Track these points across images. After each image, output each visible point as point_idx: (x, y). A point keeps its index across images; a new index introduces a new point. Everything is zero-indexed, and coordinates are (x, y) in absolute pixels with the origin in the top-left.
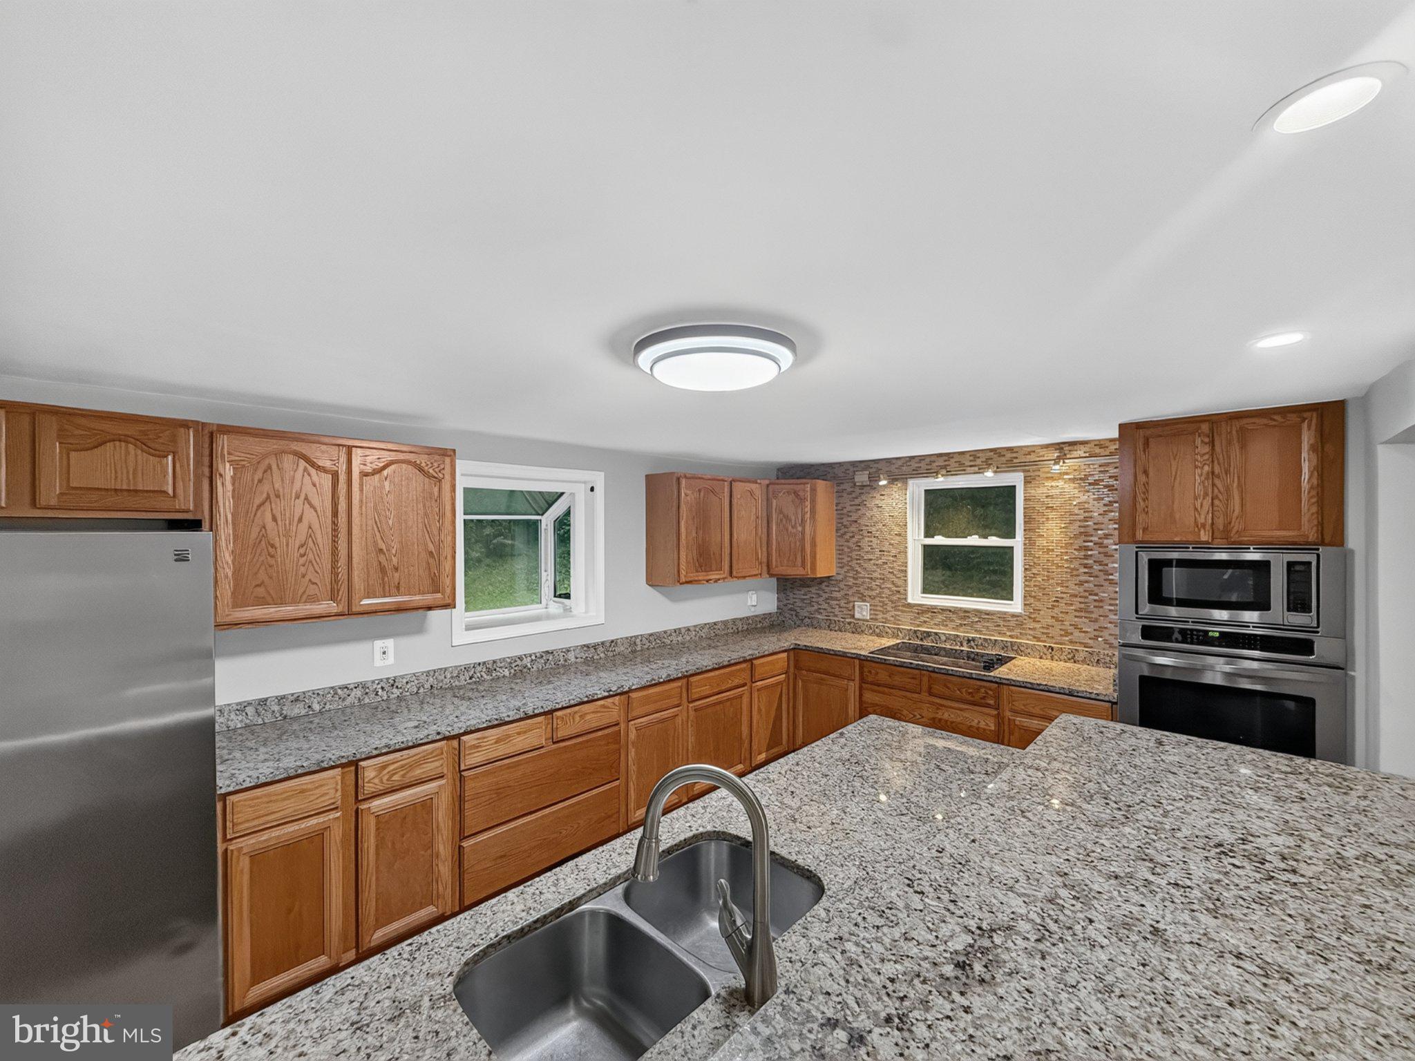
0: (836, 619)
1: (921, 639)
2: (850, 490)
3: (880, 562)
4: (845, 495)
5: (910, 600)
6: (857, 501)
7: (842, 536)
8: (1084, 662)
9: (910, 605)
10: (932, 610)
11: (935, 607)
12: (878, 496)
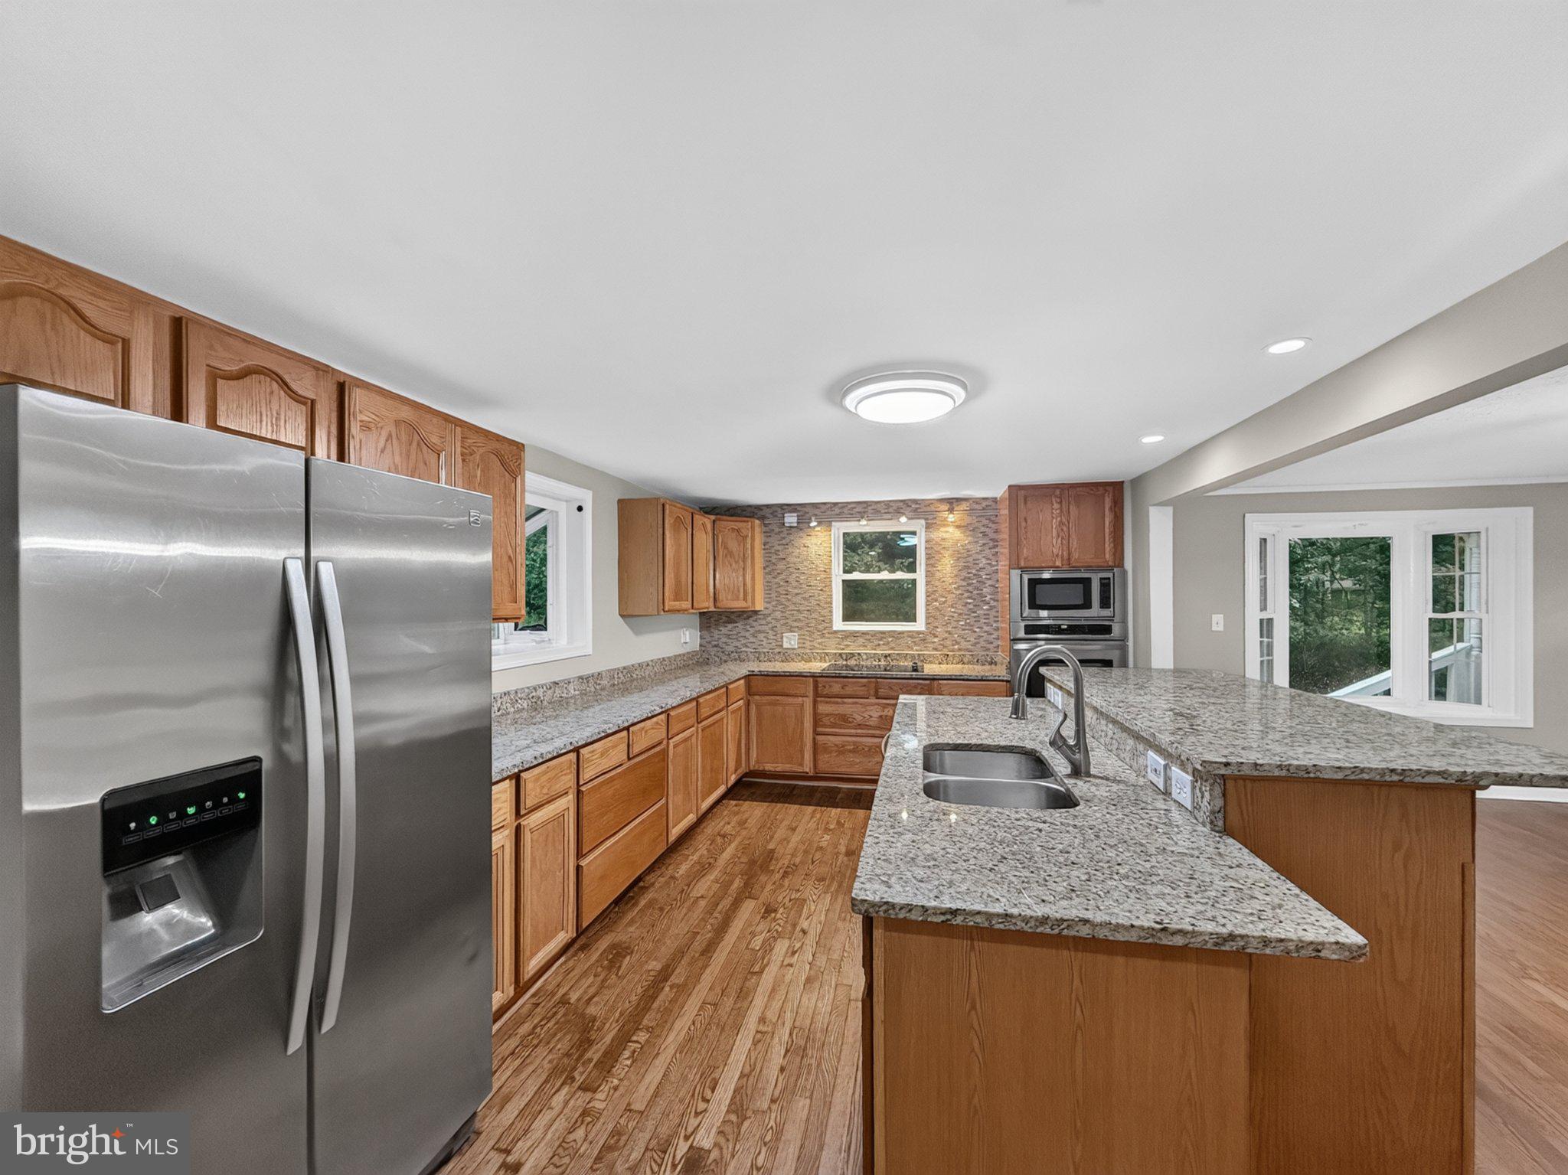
0: (765, 650)
1: (846, 660)
2: (777, 530)
3: (807, 595)
4: (773, 535)
5: (835, 628)
6: (784, 542)
7: (769, 573)
8: (969, 663)
9: (836, 632)
10: (854, 635)
11: (858, 632)
12: (804, 536)
